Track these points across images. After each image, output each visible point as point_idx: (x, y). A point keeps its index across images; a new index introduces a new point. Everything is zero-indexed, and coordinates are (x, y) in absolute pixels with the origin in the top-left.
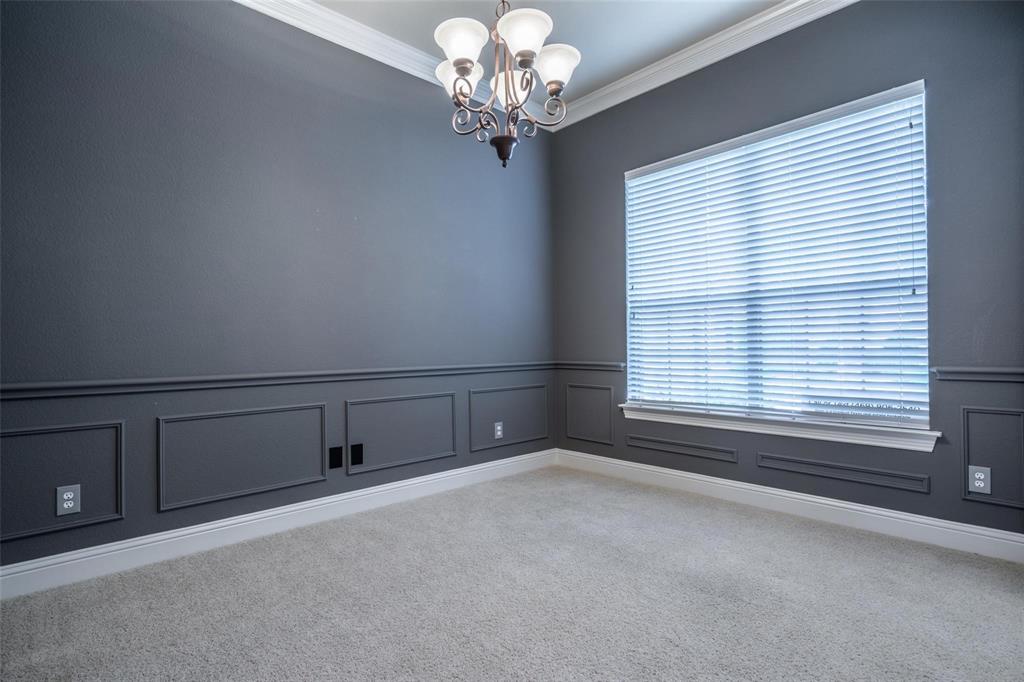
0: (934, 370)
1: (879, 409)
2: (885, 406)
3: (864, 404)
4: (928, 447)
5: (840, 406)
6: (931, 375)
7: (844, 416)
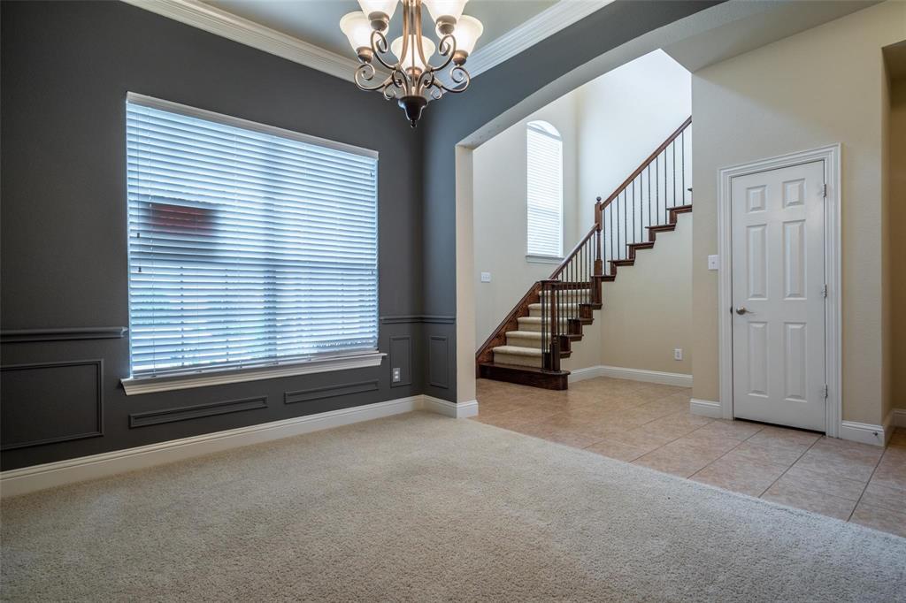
0: (382, 318)
1: (351, 345)
2: (353, 342)
3: (344, 343)
4: (378, 363)
5: (331, 346)
6: (380, 320)
7: (337, 353)
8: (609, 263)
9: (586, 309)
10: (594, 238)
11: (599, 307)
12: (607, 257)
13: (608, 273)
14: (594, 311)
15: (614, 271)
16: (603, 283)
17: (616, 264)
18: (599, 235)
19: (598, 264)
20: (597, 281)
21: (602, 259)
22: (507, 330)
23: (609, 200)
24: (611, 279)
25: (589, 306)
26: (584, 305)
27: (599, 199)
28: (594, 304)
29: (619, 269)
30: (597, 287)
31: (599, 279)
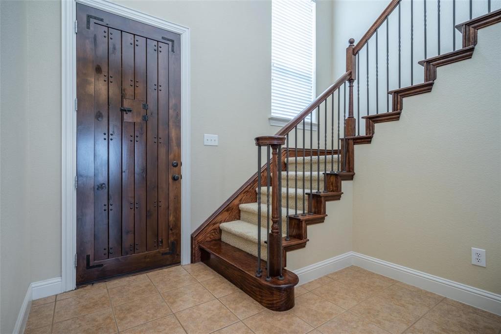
8: (364, 120)
9: (333, 179)
10: (344, 88)
11: (351, 177)
12: (362, 111)
13: (363, 133)
14: (343, 182)
15: (370, 129)
16: (356, 147)
17: (373, 120)
18: (351, 87)
19: (350, 123)
20: (348, 144)
21: (355, 116)
22: (241, 202)
23: (365, 40)
24: (367, 140)
25: (336, 175)
26: (331, 175)
27: (351, 42)
28: (345, 173)
29: (377, 126)
30: (348, 151)
31: (351, 142)
